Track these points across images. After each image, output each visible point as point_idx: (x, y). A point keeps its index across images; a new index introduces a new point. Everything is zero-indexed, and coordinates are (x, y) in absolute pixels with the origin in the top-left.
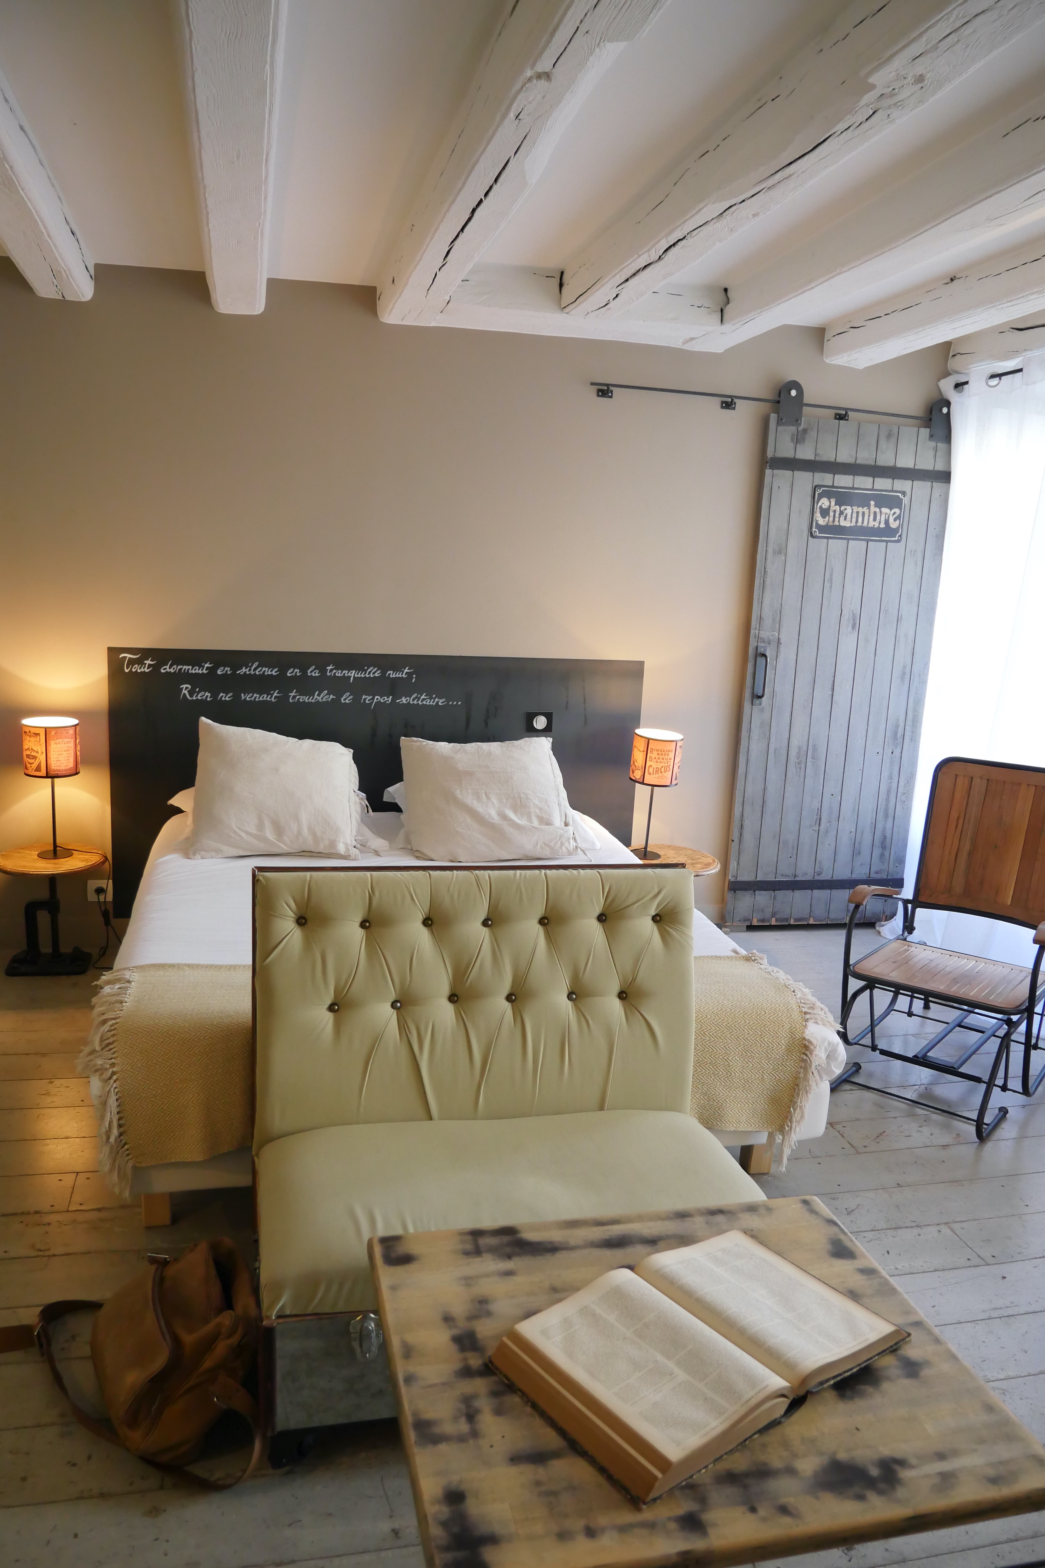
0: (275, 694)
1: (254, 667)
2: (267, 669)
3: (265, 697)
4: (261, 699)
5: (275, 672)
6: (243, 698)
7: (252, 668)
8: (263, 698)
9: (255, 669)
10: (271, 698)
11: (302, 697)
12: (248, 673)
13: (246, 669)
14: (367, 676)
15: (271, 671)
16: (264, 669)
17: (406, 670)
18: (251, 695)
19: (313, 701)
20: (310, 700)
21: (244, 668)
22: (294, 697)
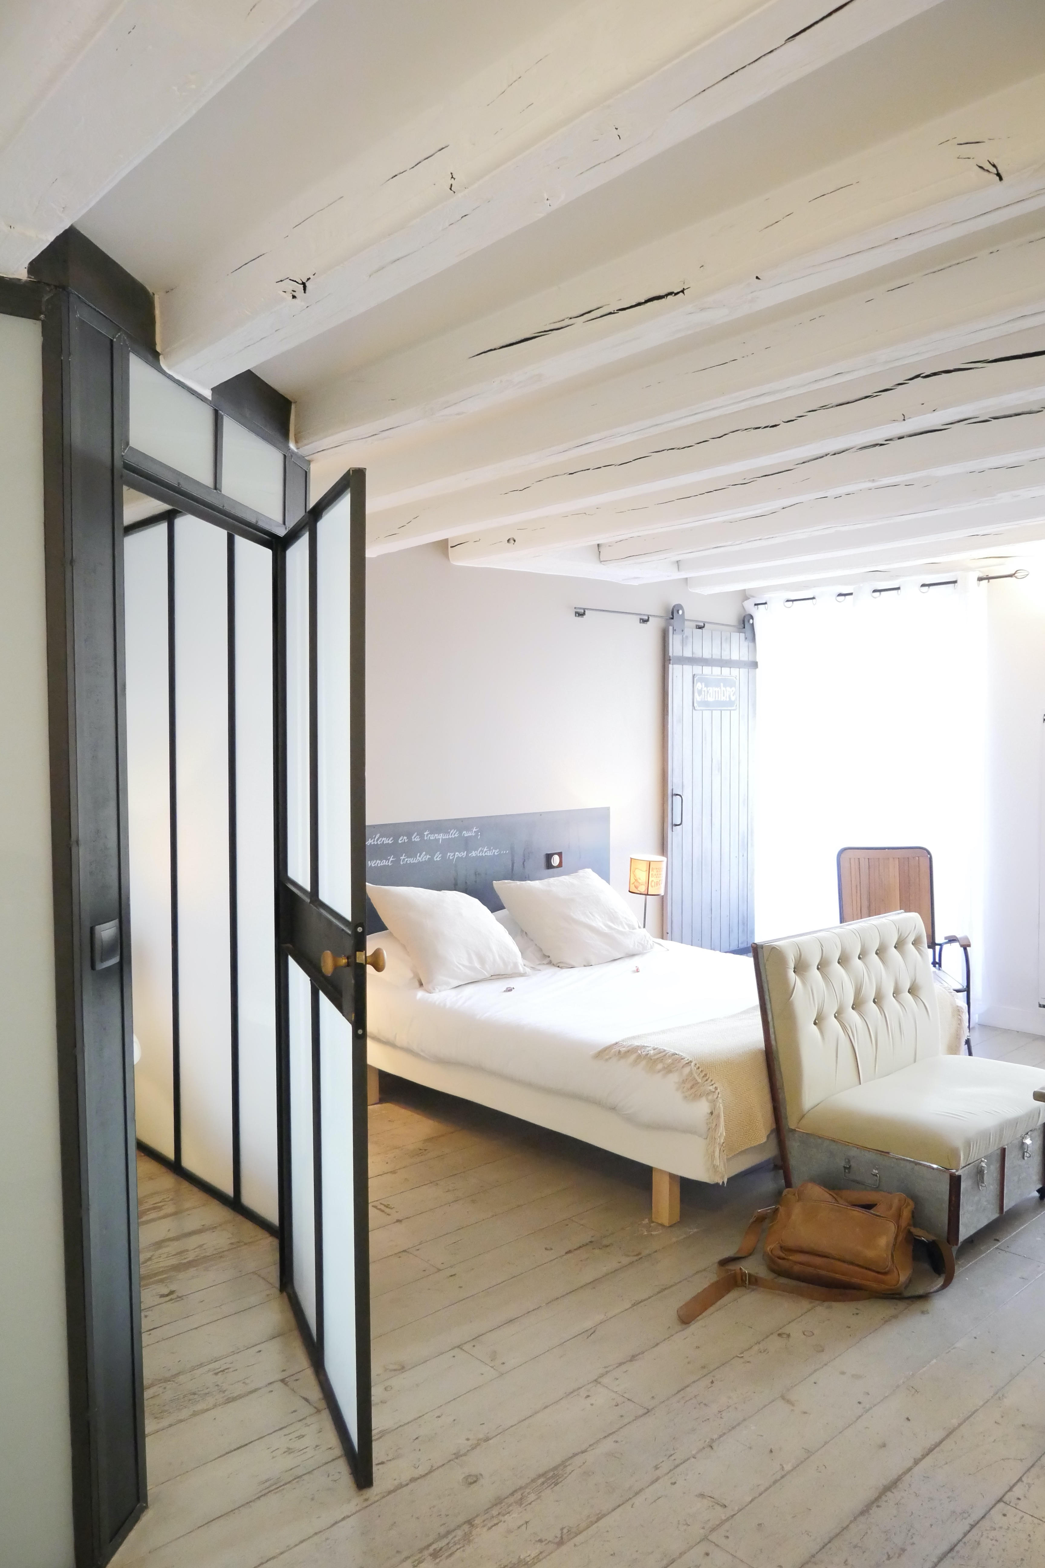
0: (391, 859)
1: (377, 838)
2: (385, 838)
3: (385, 863)
4: (382, 864)
5: (391, 841)
6: (370, 865)
7: (376, 839)
8: (383, 863)
9: (377, 840)
10: (388, 862)
11: (409, 859)
12: (372, 843)
13: (371, 840)
14: (450, 837)
15: (388, 840)
16: (383, 839)
17: (474, 830)
18: (375, 861)
19: (416, 861)
20: (414, 861)
21: (370, 839)
22: (404, 859)
